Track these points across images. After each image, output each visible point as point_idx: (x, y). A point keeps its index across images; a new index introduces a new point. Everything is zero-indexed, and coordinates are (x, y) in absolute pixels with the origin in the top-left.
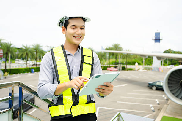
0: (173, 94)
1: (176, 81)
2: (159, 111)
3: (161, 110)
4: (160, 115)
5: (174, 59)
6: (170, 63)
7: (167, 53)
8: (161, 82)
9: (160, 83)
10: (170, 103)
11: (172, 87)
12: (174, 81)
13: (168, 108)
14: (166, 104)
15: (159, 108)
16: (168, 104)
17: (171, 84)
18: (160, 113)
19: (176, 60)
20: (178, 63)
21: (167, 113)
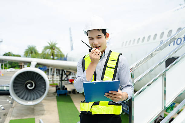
0: (19, 96)
1: (21, 83)
2: (5, 116)
3: (7, 115)
4: (6, 120)
5: (14, 62)
6: (10, 66)
7: (6, 55)
8: (4, 86)
9: (2, 87)
10: (15, 106)
11: (17, 89)
12: (19, 83)
13: (14, 111)
14: (12, 108)
15: (4, 114)
16: (13, 108)
17: (17, 86)
18: (7, 118)
19: (15, 63)
20: (17, 66)
21: (13, 116)
